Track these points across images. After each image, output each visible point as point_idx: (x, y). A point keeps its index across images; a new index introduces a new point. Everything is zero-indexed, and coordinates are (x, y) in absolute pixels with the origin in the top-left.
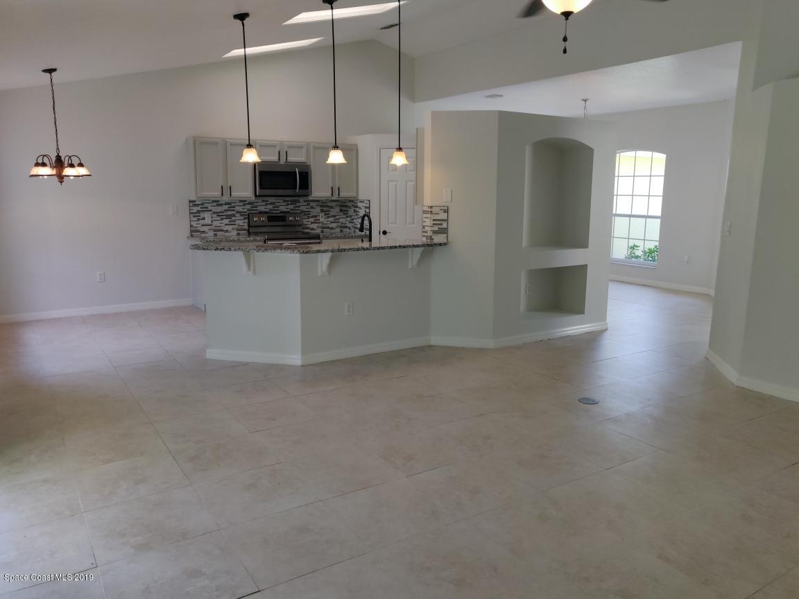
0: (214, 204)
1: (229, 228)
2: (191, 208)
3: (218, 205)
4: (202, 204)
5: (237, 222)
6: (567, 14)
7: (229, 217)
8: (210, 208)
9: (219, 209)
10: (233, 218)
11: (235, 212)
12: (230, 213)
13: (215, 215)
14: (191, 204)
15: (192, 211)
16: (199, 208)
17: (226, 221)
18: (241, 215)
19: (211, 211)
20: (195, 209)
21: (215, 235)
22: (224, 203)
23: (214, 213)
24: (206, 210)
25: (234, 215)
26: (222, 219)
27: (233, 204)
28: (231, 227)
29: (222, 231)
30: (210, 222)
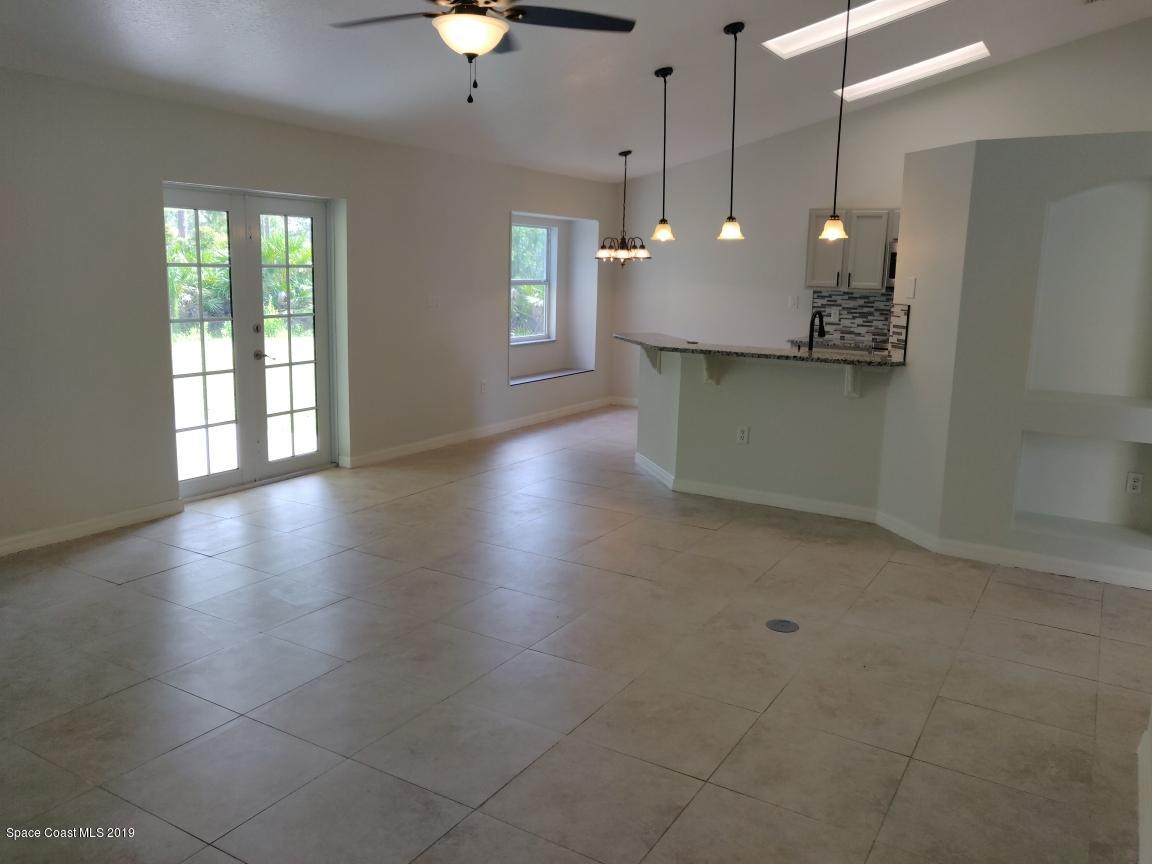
0: (846, 297)
1: (862, 330)
2: (815, 300)
3: (850, 299)
4: (830, 296)
5: (875, 323)
6: (471, 57)
7: (863, 315)
8: (839, 302)
9: (852, 304)
10: (870, 318)
11: (872, 310)
12: (866, 310)
13: (846, 312)
14: (816, 295)
15: (815, 305)
16: (824, 302)
17: (859, 321)
18: (881, 314)
19: (840, 305)
20: (820, 302)
21: (842, 338)
22: (858, 296)
23: (844, 308)
24: (833, 304)
25: (871, 314)
26: (854, 318)
27: (872, 299)
28: (866, 329)
29: (852, 333)
30: (836, 320)
